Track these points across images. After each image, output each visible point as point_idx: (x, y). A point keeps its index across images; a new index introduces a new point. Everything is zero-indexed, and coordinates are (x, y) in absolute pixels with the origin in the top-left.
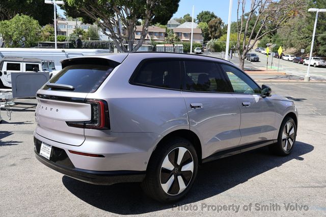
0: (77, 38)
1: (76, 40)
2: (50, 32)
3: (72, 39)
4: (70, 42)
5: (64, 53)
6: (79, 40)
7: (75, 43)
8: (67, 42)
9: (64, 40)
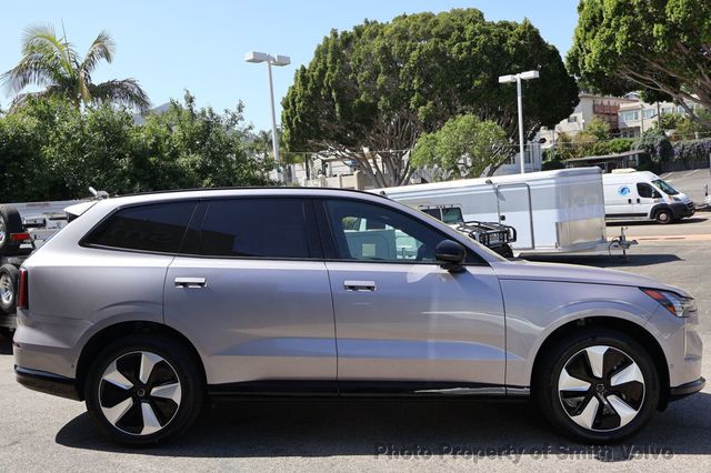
0: (661, 138)
1: (656, 144)
2: (597, 134)
3: (646, 143)
4: (642, 151)
5: (491, 186)
6: (666, 144)
7: (654, 151)
8: (636, 152)
9: (627, 149)
